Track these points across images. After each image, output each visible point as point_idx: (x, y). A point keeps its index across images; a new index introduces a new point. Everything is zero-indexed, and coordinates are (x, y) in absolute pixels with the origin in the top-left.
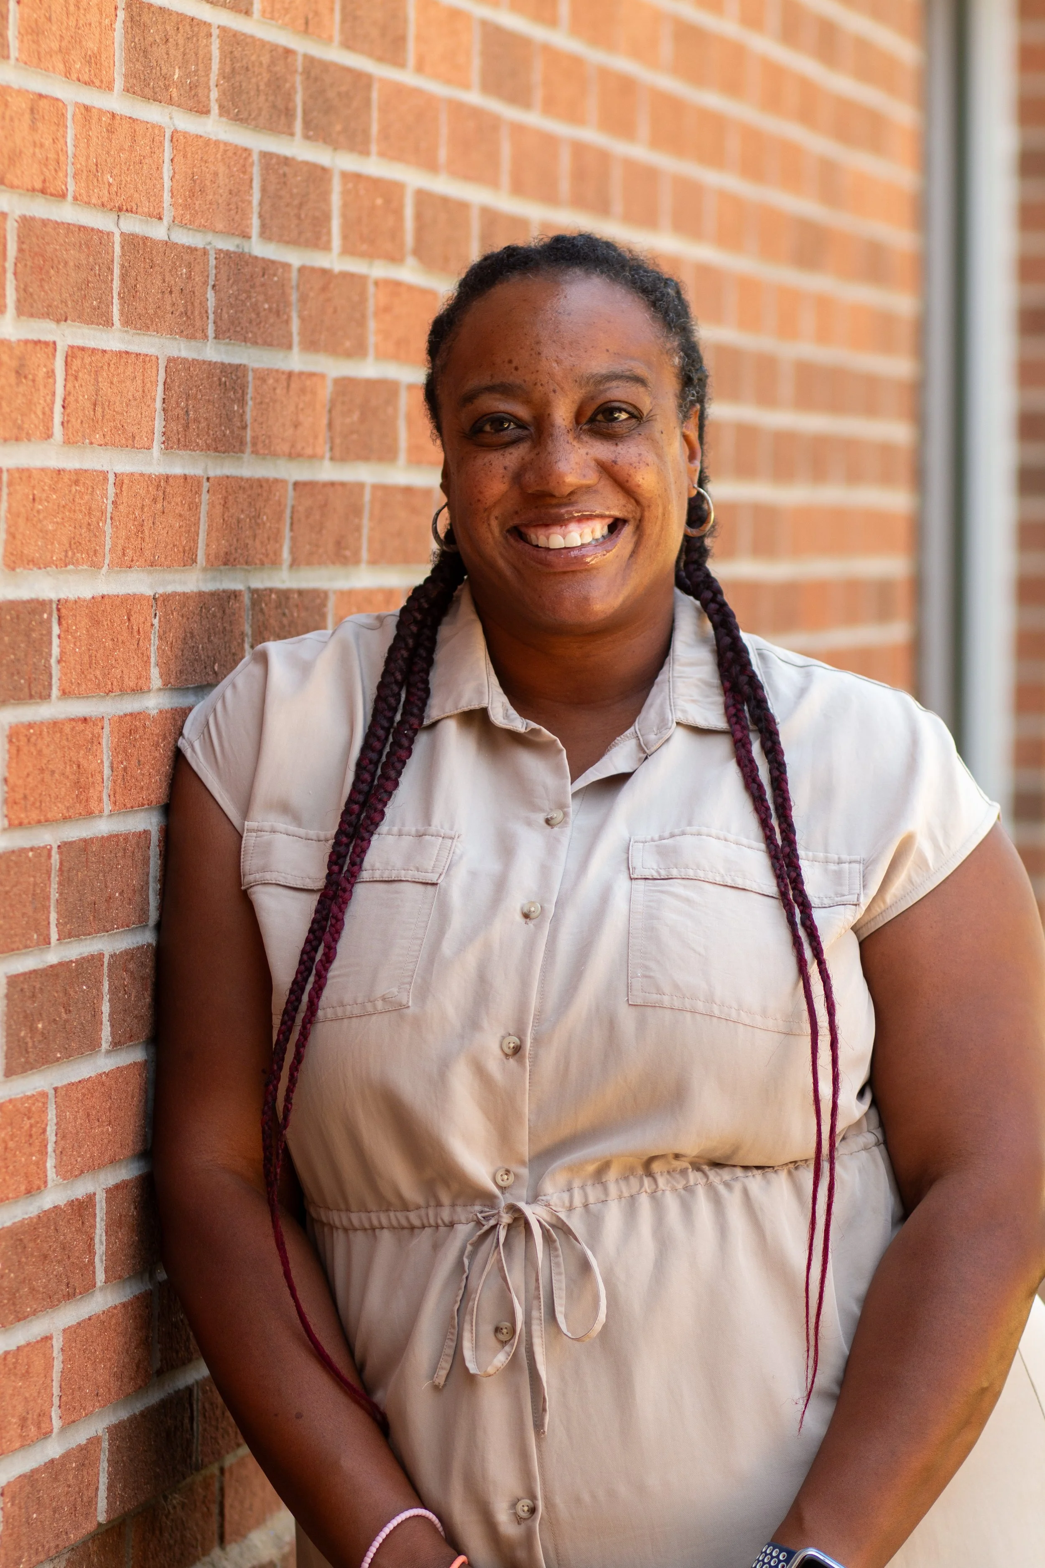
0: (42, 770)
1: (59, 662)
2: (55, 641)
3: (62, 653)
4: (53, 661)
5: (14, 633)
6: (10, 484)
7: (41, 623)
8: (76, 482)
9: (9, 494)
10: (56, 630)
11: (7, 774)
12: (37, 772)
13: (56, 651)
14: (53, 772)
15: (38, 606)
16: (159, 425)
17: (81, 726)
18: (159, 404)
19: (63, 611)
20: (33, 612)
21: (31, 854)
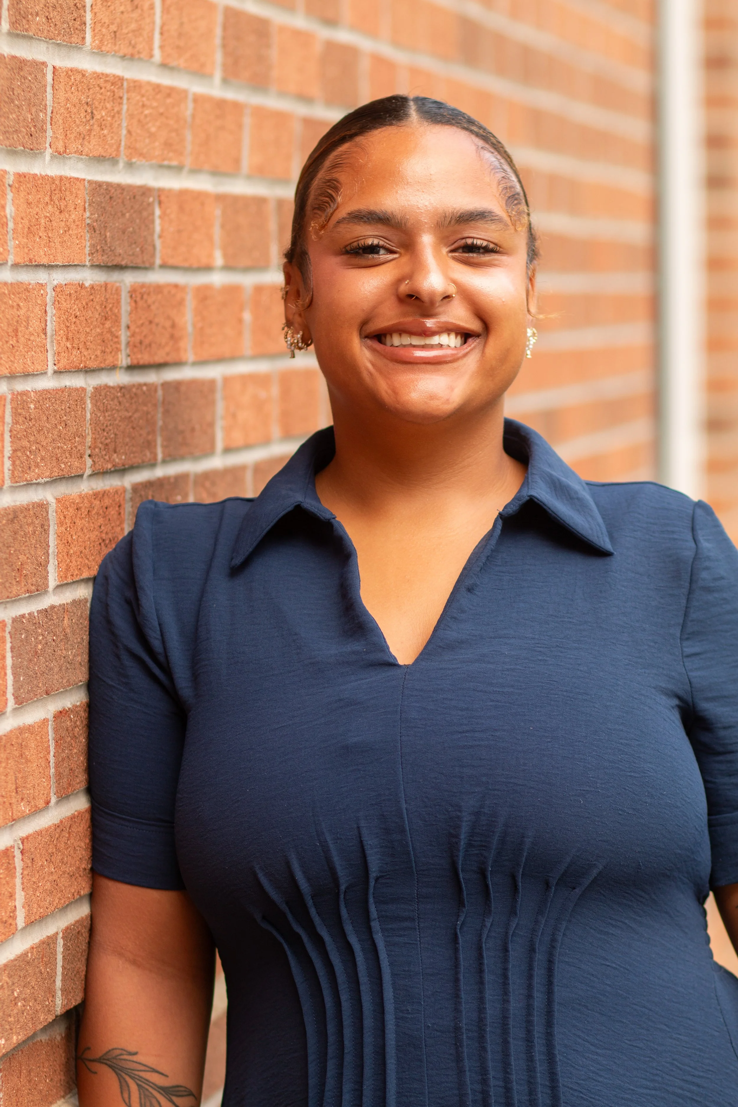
0: (151, 322)
1: (160, 237)
2: (158, 222)
3: (162, 230)
4: (156, 236)
5: (132, 211)
6: (128, 92)
7: (149, 204)
8: (169, 95)
9: (128, 99)
10: (158, 212)
11: (129, 322)
12: (147, 323)
13: (158, 228)
14: (157, 325)
15: (145, 191)
16: (219, 57)
17: (173, 291)
18: (218, 41)
19: (163, 198)
20: (143, 194)
21: (145, 388)
